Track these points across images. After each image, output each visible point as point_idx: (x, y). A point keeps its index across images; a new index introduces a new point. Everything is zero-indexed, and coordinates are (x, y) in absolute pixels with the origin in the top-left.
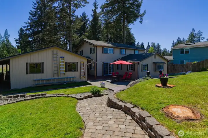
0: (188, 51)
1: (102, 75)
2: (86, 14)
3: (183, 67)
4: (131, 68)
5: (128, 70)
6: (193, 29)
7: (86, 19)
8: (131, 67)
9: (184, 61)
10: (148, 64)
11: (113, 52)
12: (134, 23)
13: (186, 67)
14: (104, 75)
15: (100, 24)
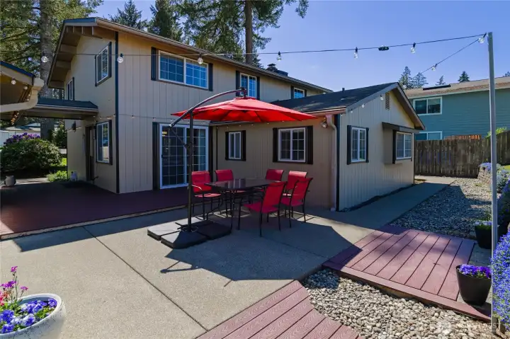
0: (439, 105)
1: (150, 187)
2: (138, 9)
3: (456, 150)
4: (295, 147)
5: (275, 159)
6: (406, 67)
7: (137, 22)
8: (295, 143)
9: (426, 134)
10: (367, 129)
11: (207, 80)
12: (278, 25)
13: (466, 150)
14: (162, 187)
15: (176, 32)
